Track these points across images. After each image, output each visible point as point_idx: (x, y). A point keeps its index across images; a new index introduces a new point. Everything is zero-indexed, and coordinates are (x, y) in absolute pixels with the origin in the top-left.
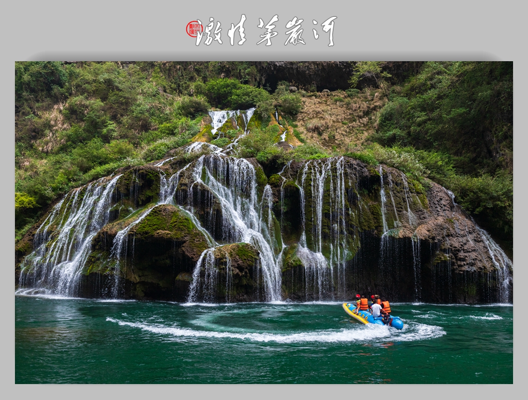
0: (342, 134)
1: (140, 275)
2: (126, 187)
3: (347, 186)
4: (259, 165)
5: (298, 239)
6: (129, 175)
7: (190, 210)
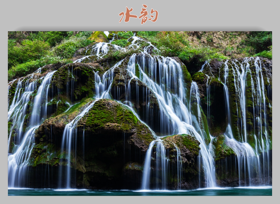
0: (219, 38)
1: (87, 166)
2: (62, 83)
3: (266, 83)
4: (183, 64)
5: (224, 130)
6: (64, 72)
7: (128, 104)
